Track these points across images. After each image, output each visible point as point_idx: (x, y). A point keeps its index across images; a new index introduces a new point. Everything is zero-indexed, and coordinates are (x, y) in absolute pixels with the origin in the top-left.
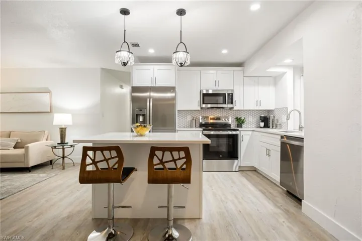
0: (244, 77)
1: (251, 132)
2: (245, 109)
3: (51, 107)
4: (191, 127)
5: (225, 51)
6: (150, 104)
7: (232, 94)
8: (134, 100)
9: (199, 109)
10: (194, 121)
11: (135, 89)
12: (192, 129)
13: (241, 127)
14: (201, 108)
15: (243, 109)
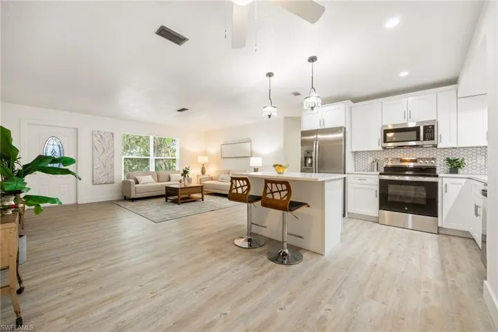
0: (457, 98)
1: (465, 180)
2: (460, 145)
3: (251, 153)
4: (372, 170)
5: (404, 74)
6: (316, 147)
7: (433, 126)
8: (303, 143)
9: (380, 148)
10: (376, 163)
11: (304, 133)
12: (372, 173)
13: (457, 172)
14: (385, 148)
15: (455, 146)
